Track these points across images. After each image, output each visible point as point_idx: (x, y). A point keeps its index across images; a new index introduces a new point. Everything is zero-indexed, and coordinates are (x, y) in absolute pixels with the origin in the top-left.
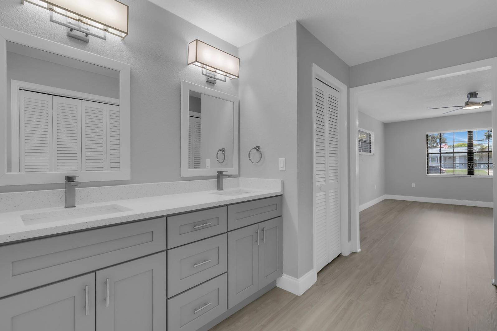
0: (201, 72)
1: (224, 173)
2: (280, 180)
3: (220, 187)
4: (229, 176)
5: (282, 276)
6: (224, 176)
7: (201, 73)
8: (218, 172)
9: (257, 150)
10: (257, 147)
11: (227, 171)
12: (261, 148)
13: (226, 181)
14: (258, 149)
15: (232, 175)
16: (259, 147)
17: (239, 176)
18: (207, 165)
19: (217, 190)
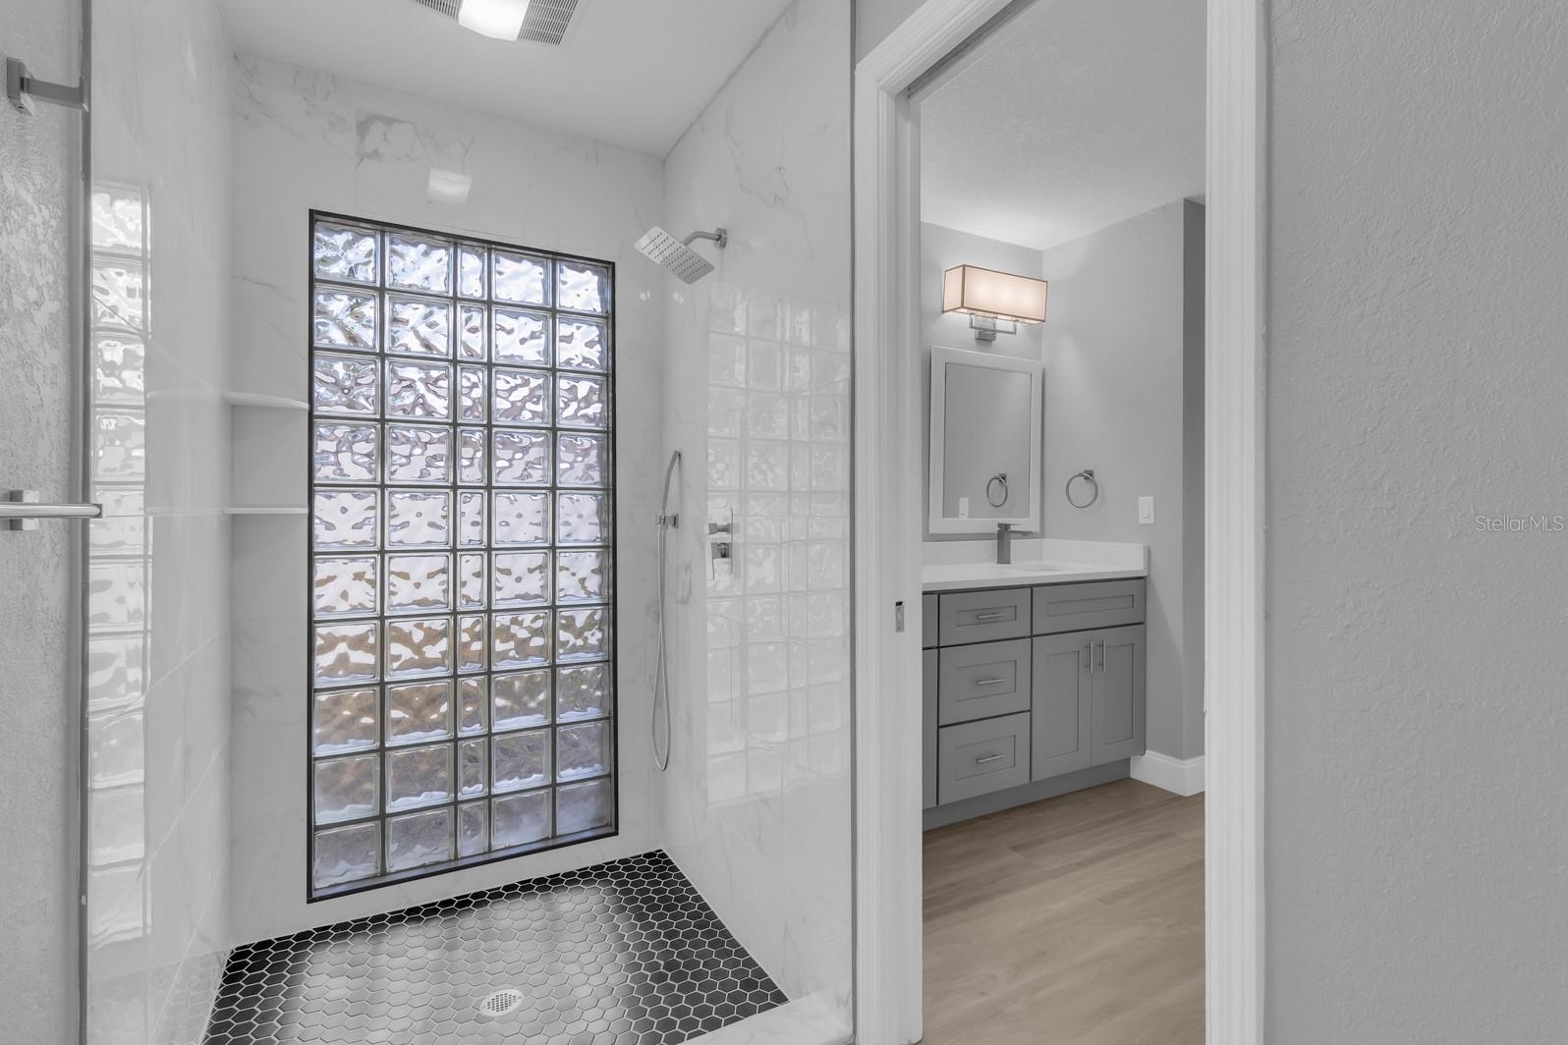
0: (968, 321)
1: (1012, 528)
2: (1142, 546)
3: (1003, 557)
4: (1025, 534)
5: (1146, 755)
6: (1012, 535)
7: (968, 326)
8: (1000, 525)
9: (1086, 478)
10: (1086, 472)
11: (1018, 523)
12: (1095, 475)
13: (1016, 545)
14: (1089, 476)
15: (1030, 533)
16: (1091, 474)
17: (1042, 535)
18: (961, 512)
19: (999, 562)
